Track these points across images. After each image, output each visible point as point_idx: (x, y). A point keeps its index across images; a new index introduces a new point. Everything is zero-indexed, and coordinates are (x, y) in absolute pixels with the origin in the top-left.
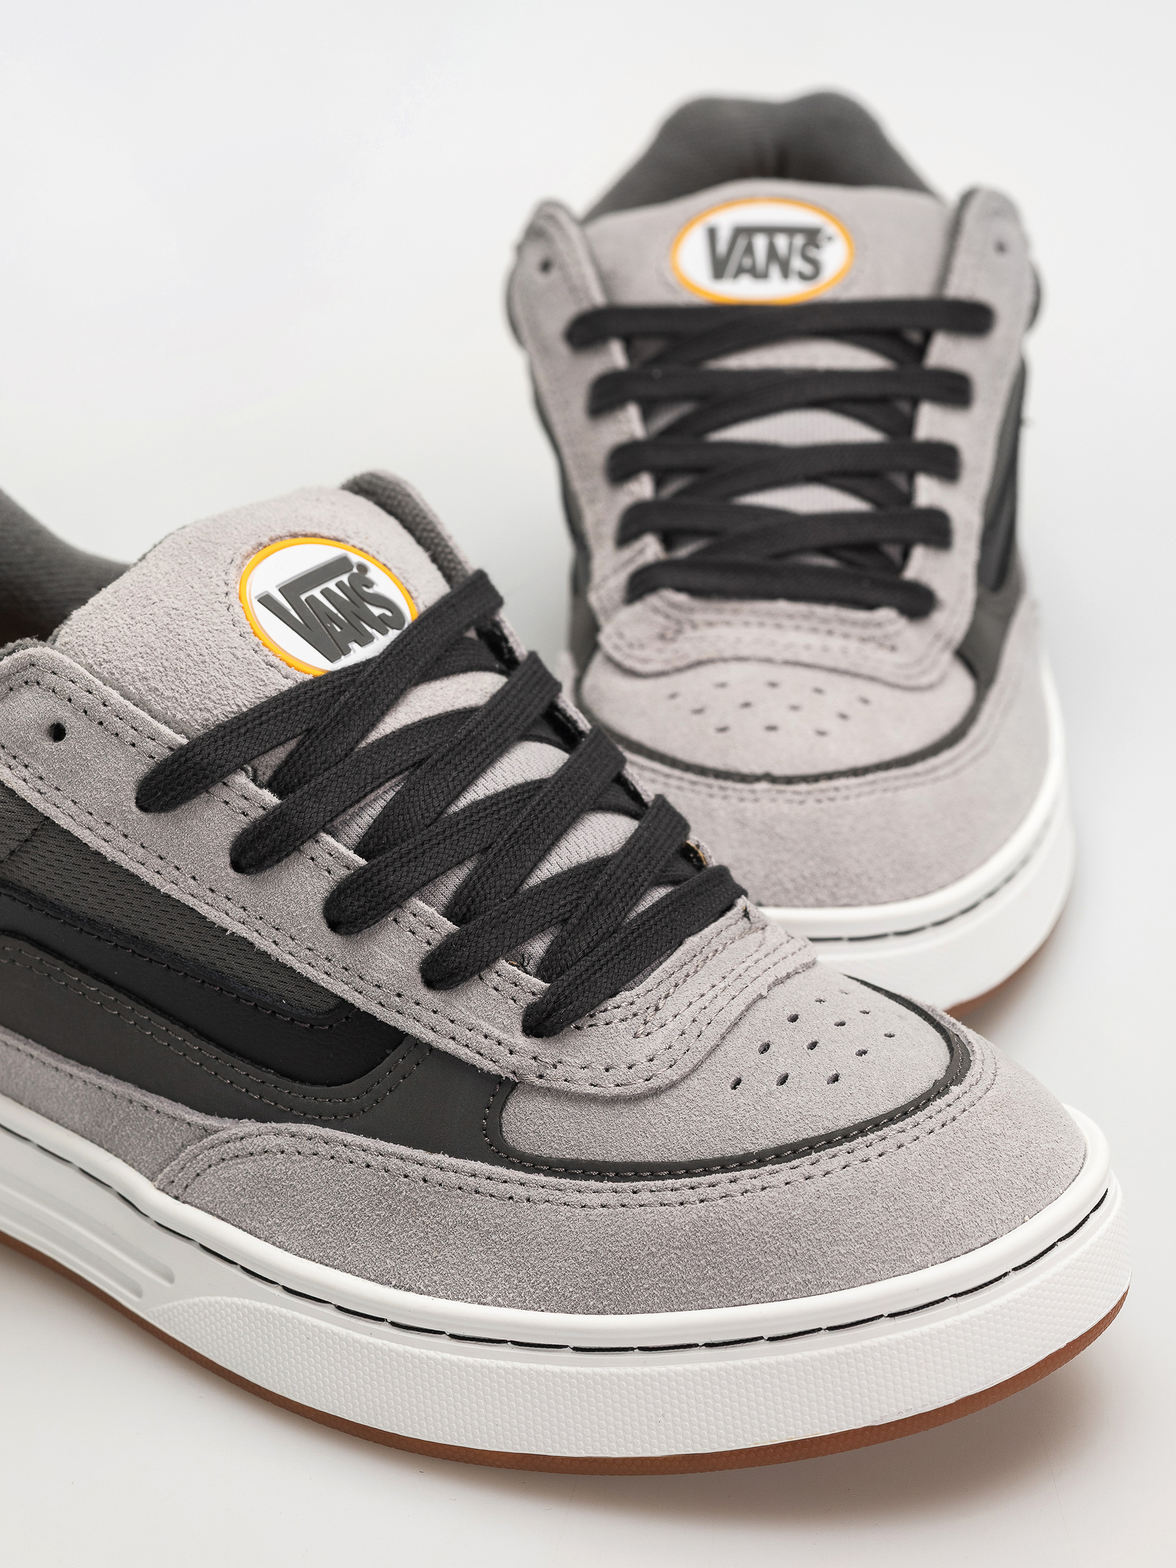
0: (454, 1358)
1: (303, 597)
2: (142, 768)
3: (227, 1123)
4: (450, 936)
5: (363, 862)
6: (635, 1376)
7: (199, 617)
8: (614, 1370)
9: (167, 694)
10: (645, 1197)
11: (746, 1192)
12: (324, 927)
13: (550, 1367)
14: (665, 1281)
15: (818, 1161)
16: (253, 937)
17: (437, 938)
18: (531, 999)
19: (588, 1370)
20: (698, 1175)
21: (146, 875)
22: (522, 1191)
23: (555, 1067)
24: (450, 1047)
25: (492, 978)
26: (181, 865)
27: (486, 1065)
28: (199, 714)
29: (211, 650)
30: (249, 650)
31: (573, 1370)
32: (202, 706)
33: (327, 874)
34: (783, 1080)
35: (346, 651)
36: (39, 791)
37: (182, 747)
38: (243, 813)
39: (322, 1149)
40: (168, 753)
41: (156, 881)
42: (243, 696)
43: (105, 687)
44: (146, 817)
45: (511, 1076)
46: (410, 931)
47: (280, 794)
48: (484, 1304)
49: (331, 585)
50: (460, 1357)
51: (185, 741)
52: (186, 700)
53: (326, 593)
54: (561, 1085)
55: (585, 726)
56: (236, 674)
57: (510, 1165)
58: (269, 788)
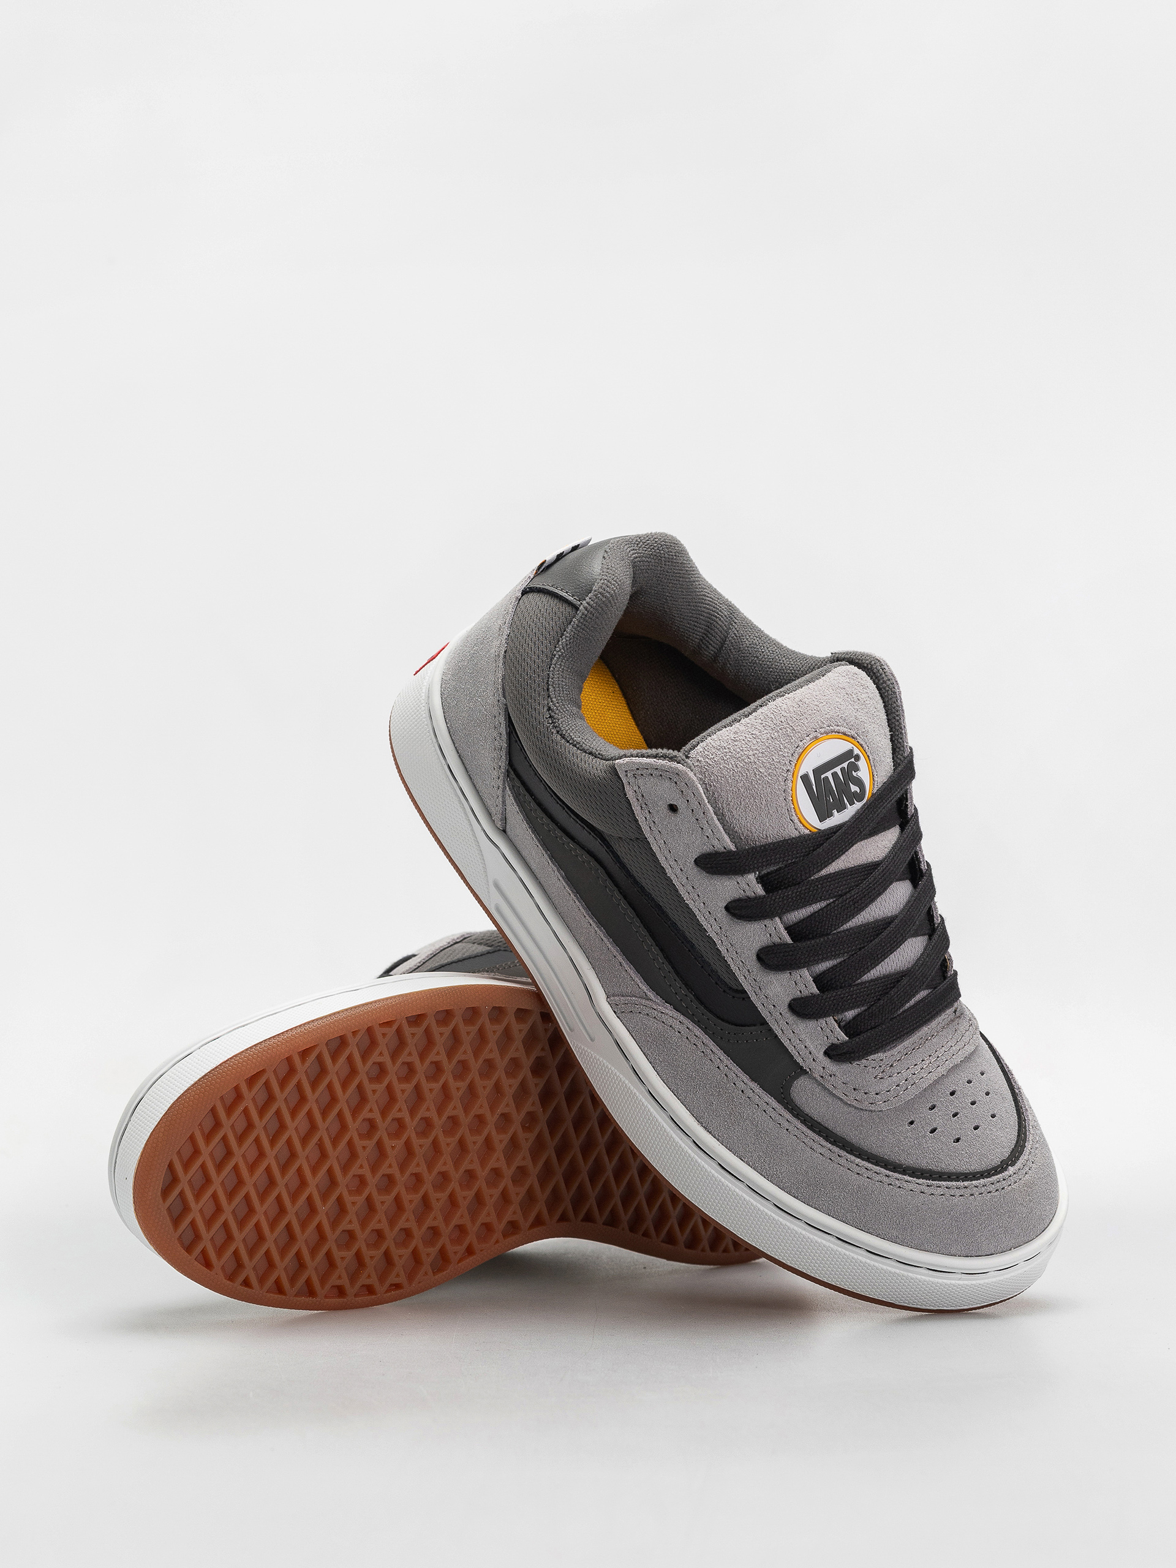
0: (716, 1175)
1: (822, 776)
2: (707, 849)
3: (659, 1000)
4: (813, 996)
5: (790, 941)
6: (796, 1232)
8: (788, 1224)
9: (736, 816)
10: (843, 1161)
11: (891, 1184)
12: (755, 957)
13: (759, 1205)
14: (832, 1202)
15: (931, 1186)
16: (718, 942)
17: (806, 993)
18: (835, 1041)
19: (777, 1217)
20: (872, 1163)
21: (682, 892)
22: (786, 1125)
23: (831, 1076)
24: (786, 1043)
25: (822, 1022)
26: (701, 896)
27: (799, 1060)
28: (745, 832)
30: (785, 808)
31: (769, 1213)
32: (749, 830)
33: (769, 936)
34: (933, 1131)
35: (830, 815)
36: (650, 827)
37: (730, 851)
38: (744, 891)
39: (699, 1044)
40: (723, 850)
41: (685, 896)
42: (772, 832)
43: (708, 804)
44: (696, 869)
45: (808, 1070)
46: (795, 982)
47: (766, 889)
48: (742, 1160)
49: (838, 770)
50: (719, 1176)
51: (733, 848)
52: (743, 823)
53: (835, 775)
54: (831, 1088)
57: (786, 1108)
58: (762, 886)
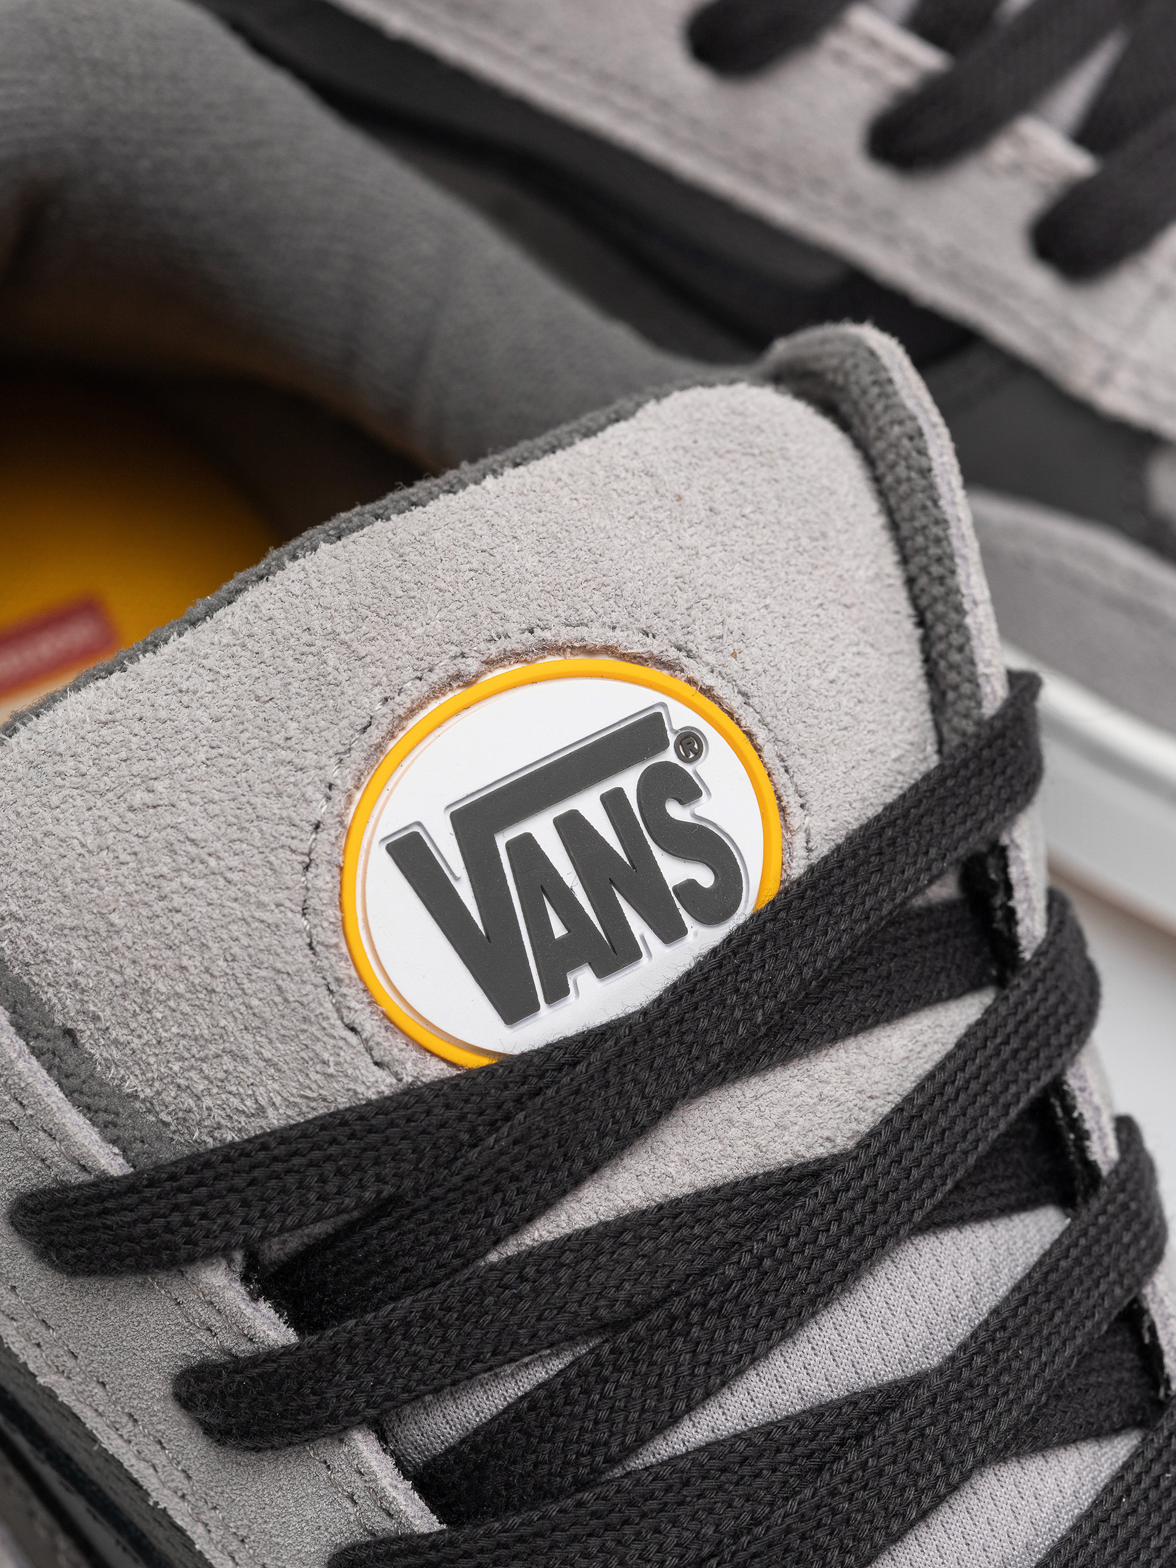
1: (504, 837)
7: (234, 876)
9: (116, 1033)
28: (173, 1094)
29: (235, 965)
30: (316, 986)
32: (182, 1082)
33: (348, 1504)
35: (557, 990)
37: (105, 1179)
38: (207, 1331)
40: (78, 1177)
42: (276, 1086)
47: (294, 1322)
52: (152, 1060)
55: (1105, 1150)
56: (273, 1036)
58: (277, 1308)
